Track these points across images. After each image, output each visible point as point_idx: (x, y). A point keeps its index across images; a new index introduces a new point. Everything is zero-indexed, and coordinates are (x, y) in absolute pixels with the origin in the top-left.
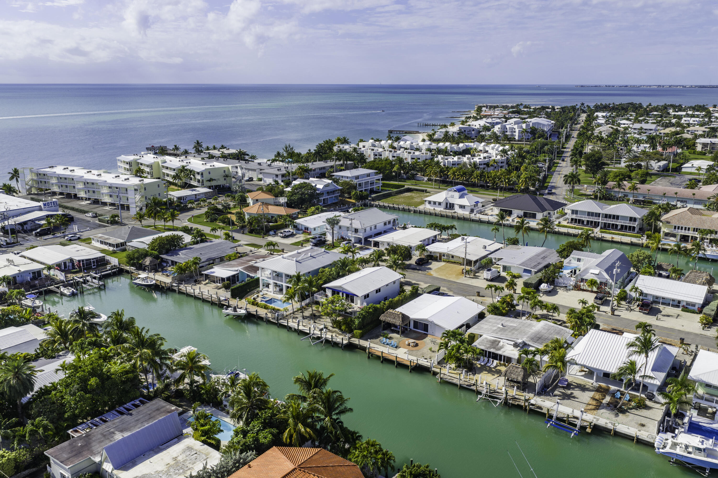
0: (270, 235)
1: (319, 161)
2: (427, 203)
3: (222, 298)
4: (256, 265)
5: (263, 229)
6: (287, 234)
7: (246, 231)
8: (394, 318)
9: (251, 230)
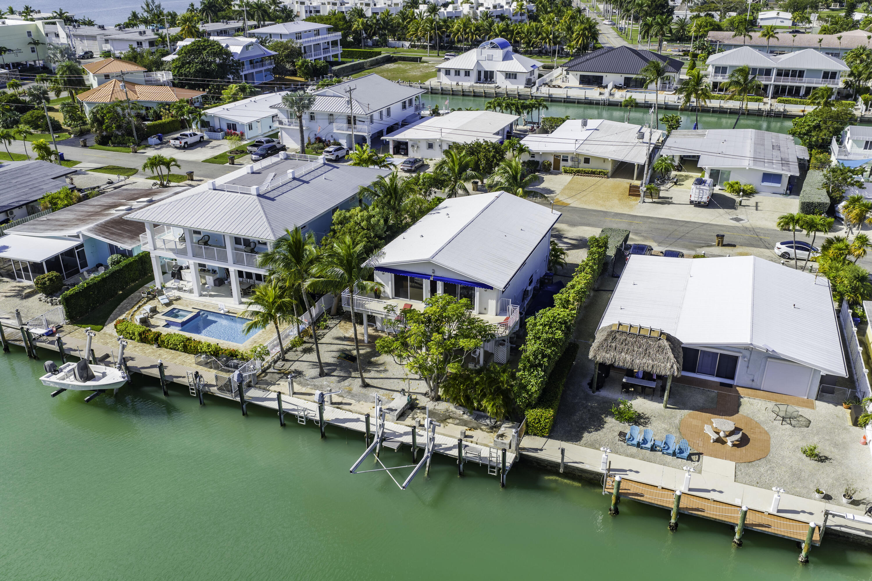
0: (149, 146)
1: (213, 21)
2: (442, 74)
3: (37, 331)
4: (133, 216)
5: (130, 134)
6: (191, 140)
7: (92, 139)
8: (646, 353)
9: (103, 137)
